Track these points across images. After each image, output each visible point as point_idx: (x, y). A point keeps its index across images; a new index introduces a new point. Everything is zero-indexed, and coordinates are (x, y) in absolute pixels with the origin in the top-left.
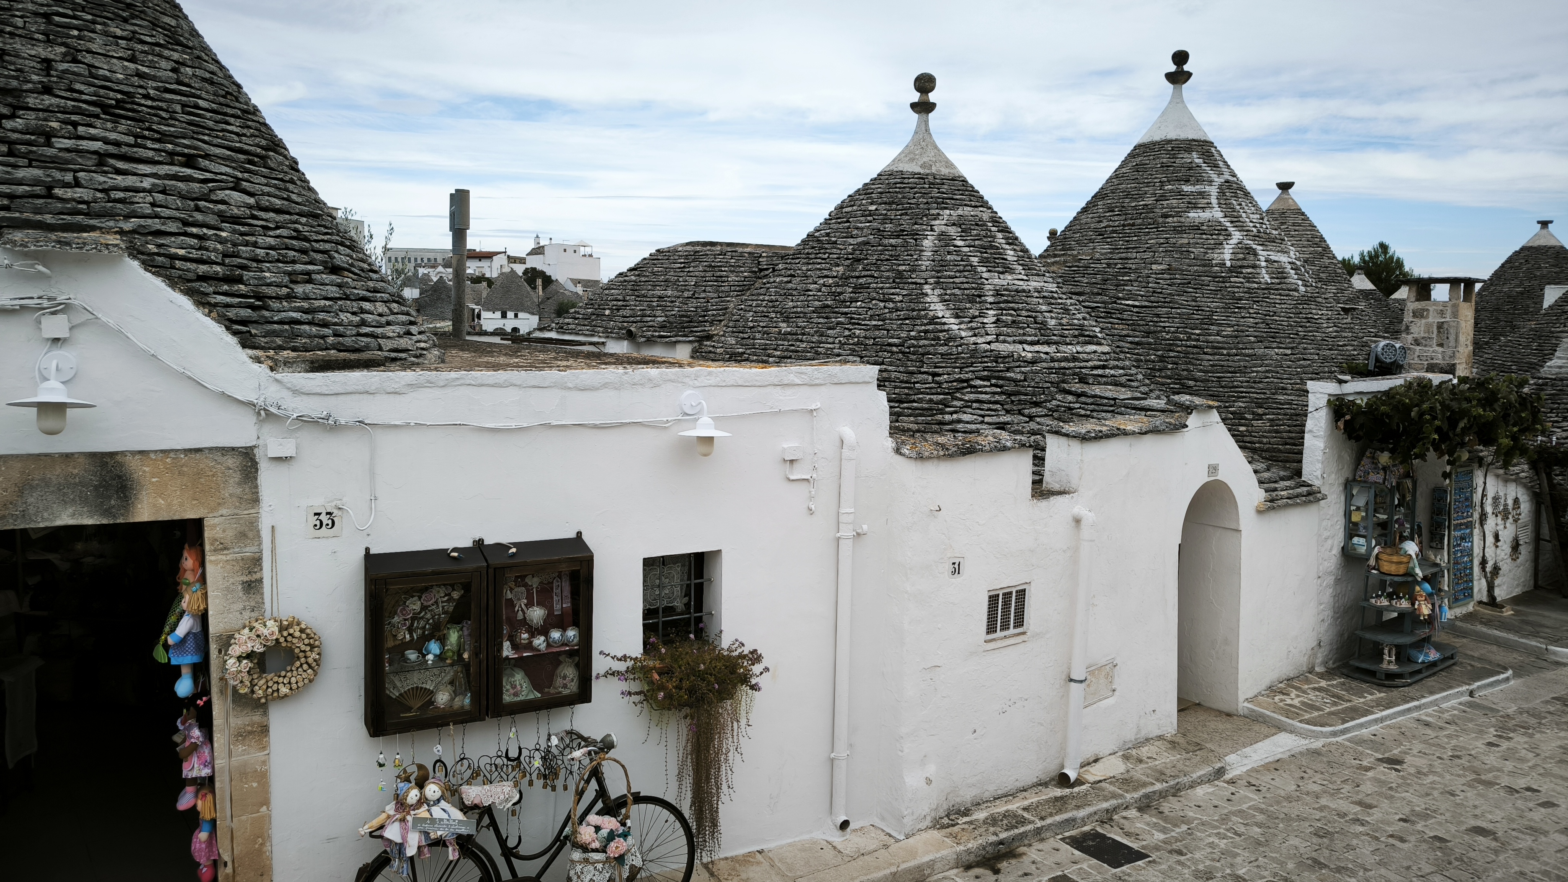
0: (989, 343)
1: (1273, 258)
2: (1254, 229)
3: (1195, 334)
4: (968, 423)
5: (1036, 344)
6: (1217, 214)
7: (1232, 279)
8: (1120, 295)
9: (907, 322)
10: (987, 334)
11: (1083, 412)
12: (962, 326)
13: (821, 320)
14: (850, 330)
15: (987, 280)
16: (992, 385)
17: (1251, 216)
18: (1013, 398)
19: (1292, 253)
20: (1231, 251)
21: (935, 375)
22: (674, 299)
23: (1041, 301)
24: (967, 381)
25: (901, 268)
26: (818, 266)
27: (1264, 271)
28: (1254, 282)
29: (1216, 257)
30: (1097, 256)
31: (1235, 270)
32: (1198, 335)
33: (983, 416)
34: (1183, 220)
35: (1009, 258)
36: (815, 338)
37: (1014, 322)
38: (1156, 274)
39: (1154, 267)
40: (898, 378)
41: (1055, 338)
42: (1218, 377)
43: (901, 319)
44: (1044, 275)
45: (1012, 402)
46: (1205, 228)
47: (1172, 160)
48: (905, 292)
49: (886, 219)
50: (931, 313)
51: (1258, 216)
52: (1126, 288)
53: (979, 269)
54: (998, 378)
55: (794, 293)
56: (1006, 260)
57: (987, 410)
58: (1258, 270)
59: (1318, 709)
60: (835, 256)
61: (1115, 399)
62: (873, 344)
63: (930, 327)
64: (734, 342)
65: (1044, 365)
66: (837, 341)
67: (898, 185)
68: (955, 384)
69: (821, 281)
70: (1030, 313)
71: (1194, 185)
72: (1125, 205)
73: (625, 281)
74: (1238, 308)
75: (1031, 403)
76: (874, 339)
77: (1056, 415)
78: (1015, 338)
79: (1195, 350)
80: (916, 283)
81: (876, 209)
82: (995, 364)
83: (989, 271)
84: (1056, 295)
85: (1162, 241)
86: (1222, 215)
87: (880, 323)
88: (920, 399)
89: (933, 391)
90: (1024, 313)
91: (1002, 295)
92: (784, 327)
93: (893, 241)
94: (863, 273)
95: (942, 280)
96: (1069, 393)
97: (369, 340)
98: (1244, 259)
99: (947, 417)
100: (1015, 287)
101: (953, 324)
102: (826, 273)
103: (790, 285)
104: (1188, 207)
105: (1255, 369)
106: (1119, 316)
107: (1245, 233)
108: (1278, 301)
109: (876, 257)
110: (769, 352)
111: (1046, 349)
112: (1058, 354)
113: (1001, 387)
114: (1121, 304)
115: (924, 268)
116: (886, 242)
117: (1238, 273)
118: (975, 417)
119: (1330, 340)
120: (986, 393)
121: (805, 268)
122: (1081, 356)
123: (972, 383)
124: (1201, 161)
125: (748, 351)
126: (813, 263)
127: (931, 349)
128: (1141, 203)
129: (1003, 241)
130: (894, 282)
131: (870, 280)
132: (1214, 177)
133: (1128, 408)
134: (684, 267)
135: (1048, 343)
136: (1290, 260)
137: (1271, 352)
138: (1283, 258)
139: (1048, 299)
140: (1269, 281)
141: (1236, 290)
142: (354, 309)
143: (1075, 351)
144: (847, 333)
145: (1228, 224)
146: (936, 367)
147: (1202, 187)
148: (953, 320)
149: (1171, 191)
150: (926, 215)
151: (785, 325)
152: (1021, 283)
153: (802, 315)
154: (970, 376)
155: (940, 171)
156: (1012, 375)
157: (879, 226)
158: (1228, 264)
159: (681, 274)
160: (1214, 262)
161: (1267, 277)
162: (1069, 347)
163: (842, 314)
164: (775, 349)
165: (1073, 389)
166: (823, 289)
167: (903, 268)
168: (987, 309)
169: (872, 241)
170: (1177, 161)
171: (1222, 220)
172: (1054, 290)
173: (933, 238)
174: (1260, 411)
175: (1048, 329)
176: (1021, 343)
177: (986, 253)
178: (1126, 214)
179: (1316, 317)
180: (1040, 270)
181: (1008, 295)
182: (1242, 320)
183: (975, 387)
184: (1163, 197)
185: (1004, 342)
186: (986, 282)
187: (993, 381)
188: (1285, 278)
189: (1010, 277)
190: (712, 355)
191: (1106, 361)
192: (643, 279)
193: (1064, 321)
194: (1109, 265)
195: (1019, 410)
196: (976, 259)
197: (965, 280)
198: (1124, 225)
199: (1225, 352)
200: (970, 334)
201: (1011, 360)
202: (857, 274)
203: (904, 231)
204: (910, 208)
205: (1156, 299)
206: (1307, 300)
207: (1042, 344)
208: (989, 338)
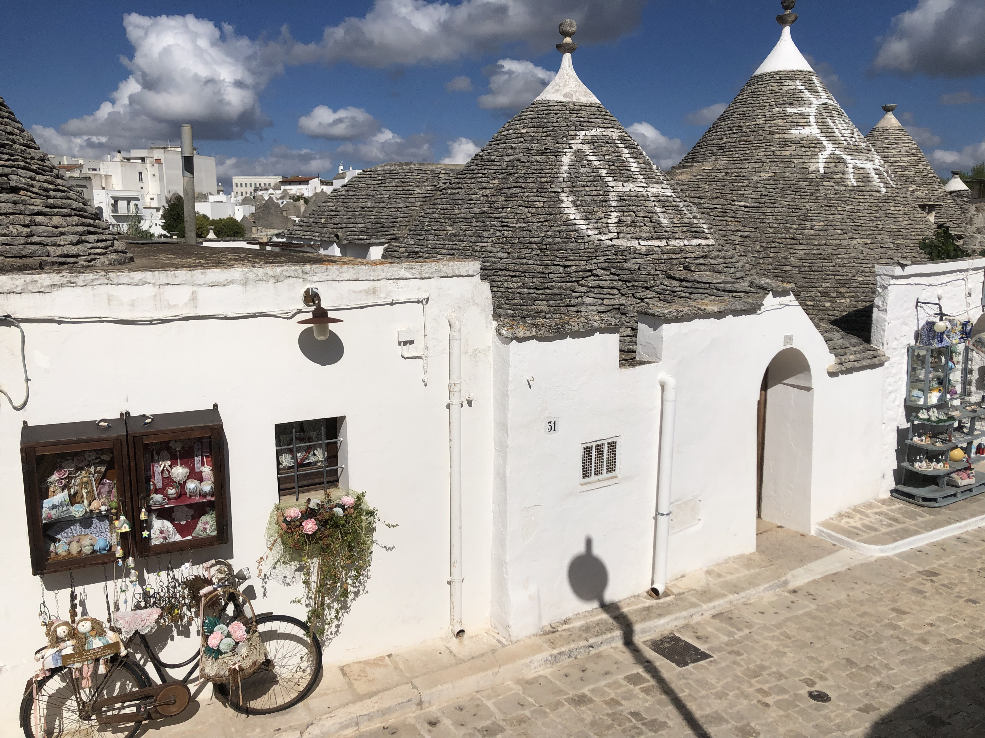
0: (611, 240)
1: (860, 165)
2: (845, 143)
3: (791, 228)
4: (589, 305)
5: (649, 239)
6: (814, 130)
7: (825, 184)
8: (735, 198)
9: (546, 223)
10: (610, 232)
11: (683, 295)
12: (590, 227)
13: (478, 224)
14: (500, 231)
15: (613, 187)
16: (611, 274)
17: (843, 132)
18: (628, 284)
19: (877, 162)
20: (825, 160)
21: (565, 267)
22: (371, 209)
23: (657, 204)
24: (591, 271)
25: (544, 180)
26: (479, 180)
27: (851, 176)
28: (843, 185)
29: (812, 166)
30: (718, 166)
31: (827, 176)
32: (795, 229)
33: (603, 300)
34: (786, 136)
35: (633, 169)
36: (474, 239)
37: (633, 222)
38: (764, 180)
39: (762, 174)
40: (536, 270)
41: (666, 234)
42: (810, 263)
43: (541, 222)
44: (662, 183)
45: (628, 287)
46: (803, 142)
47: (780, 88)
48: (545, 199)
49: (534, 139)
50: (565, 216)
51: (849, 132)
52: (739, 192)
53: (607, 179)
54: (617, 268)
55: (460, 202)
56: (630, 170)
57: (606, 294)
58: (846, 176)
59: (876, 530)
60: (493, 171)
61: (709, 283)
62: (519, 243)
63: (563, 228)
64: (413, 243)
65: (656, 256)
66: (490, 240)
67: (545, 112)
68: (581, 273)
69: (481, 192)
70: (647, 214)
71: (797, 107)
72: (742, 124)
73: (338, 195)
74: (828, 206)
75: (643, 288)
76: (519, 238)
77: (662, 297)
78: (632, 235)
79: (792, 241)
80: (555, 192)
81: (527, 132)
82: (615, 257)
83: (615, 180)
84: (671, 199)
85: (769, 153)
86: (819, 131)
87: (524, 225)
88: (552, 286)
89: (564, 280)
90: (642, 214)
91: (624, 200)
92: (450, 230)
93: (538, 158)
94: (514, 185)
95: (575, 189)
96: (674, 278)
97: (38, 247)
98: (835, 167)
99: (573, 301)
100: (635, 193)
101: (582, 225)
102: (485, 185)
103: (457, 196)
104: (791, 126)
105: (839, 256)
106: (733, 215)
107: (837, 146)
108: (861, 201)
109: (524, 171)
110: (438, 250)
111: (658, 243)
112: (668, 247)
113: (618, 275)
114: (735, 205)
115: (561, 179)
116: (533, 159)
117: (830, 178)
118: (596, 300)
119: (904, 231)
120: (606, 280)
121: (469, 182)
122: (687, 249)
123: (595, 272)
124: (803, 87)
125: (422, 250)
126: (476, 178)
127: (564, 246)
128: (753, 123)
129: (629, 156)
130: (537, 191)
131: (519, 190)
132: (813, 100)
133: (719, 290)
134: (382, 183)
135: (660, 239)
136: (875, 167)
137: (854, 242)
138: (868, 165)
139: (664, 201)
140: (855, 184)
141: (827, 192)
142: (27, 222)
143: (682, 244)
144: (498, 234)
145: (823, 139)
146: (566, 260)
147: (803, 108)
148: (582, 222)
149: (778, 113)
150: (566, 136)
151: (451, 228)
152: (641, 189)
153: (464, 220)
154: (593, 267)
155: (579, 99)
156: (628, 265)
157: (528, 145)
158: (822, 171)
159: (379, 189)
160: (810, 169)
161: (853, 181)
162: (678, 241)
163: (495, 218)
164: (442, 248)
165: (677, 276)
166: (482, 198)
167: (545, 179)
168: (611, 211)
169: (522, 158)
170: (784, 88)
171: (818, 135)
172: (670, 194)
173: (570, 154)
174: (843, 290)
175: (661, 226)
176: (637, 239)
177: (614, 165)
178: (742, 132)
179: (894, 212)
180: (659, 179)
181: (630, 200)
182: (831, 216)
183: (597, 275)
184: (771, 118)
185: (624, 238)
186: (611, 189)
187: (613, 271)
188: (869, 181)
189: (631, 185)
190: (395, 254)
191: (709, 252)
192: (350, 194)
193: (675, 221)
194: (726, 173)
195: (633, 294)
196: (604, 171)
197: (594, 188)
198: (739, 141)
199: (816, 243)
200: (596, 232)
201: (628, 253)
202: (509, 185)
203: (547, 149)
204: (553, 130)
205: (763, 201)
206: (886, 199)
207: (655, 239)
208: (611, 236)
